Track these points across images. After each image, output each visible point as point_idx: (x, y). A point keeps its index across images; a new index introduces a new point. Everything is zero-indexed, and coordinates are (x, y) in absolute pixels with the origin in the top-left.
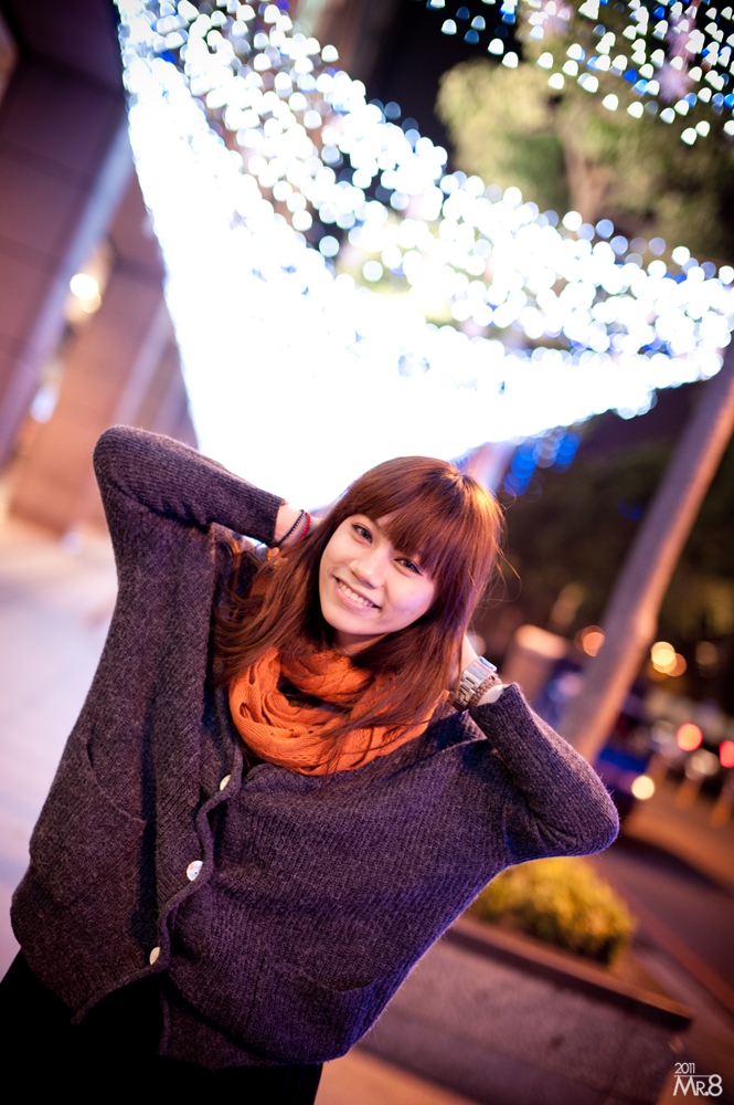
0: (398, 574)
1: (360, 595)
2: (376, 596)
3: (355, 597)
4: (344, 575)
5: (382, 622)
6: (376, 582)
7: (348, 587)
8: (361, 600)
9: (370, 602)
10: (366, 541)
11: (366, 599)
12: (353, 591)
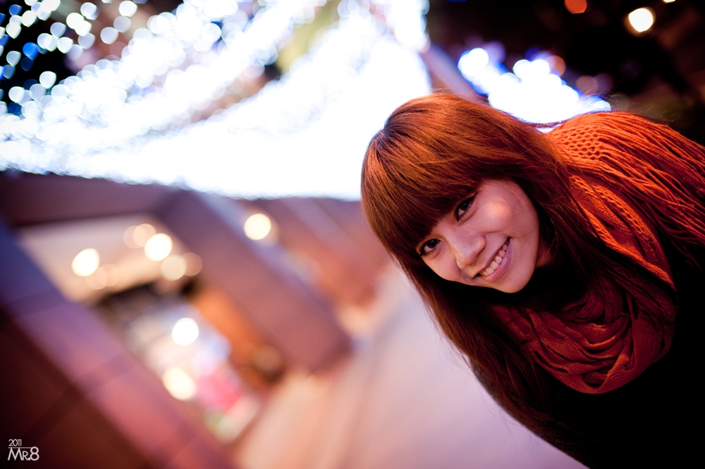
0: (473, 219)
1: (493, 259)
2: (496, 243)
3: (495, 265)
4: (472, 272)
5: (524, 236)
6: (479, 245)
7: (484, 269)
8: (498, 259)
9: (501, 248)
10: (438, 246)
11: (497, 253)
12: (488, 265)
